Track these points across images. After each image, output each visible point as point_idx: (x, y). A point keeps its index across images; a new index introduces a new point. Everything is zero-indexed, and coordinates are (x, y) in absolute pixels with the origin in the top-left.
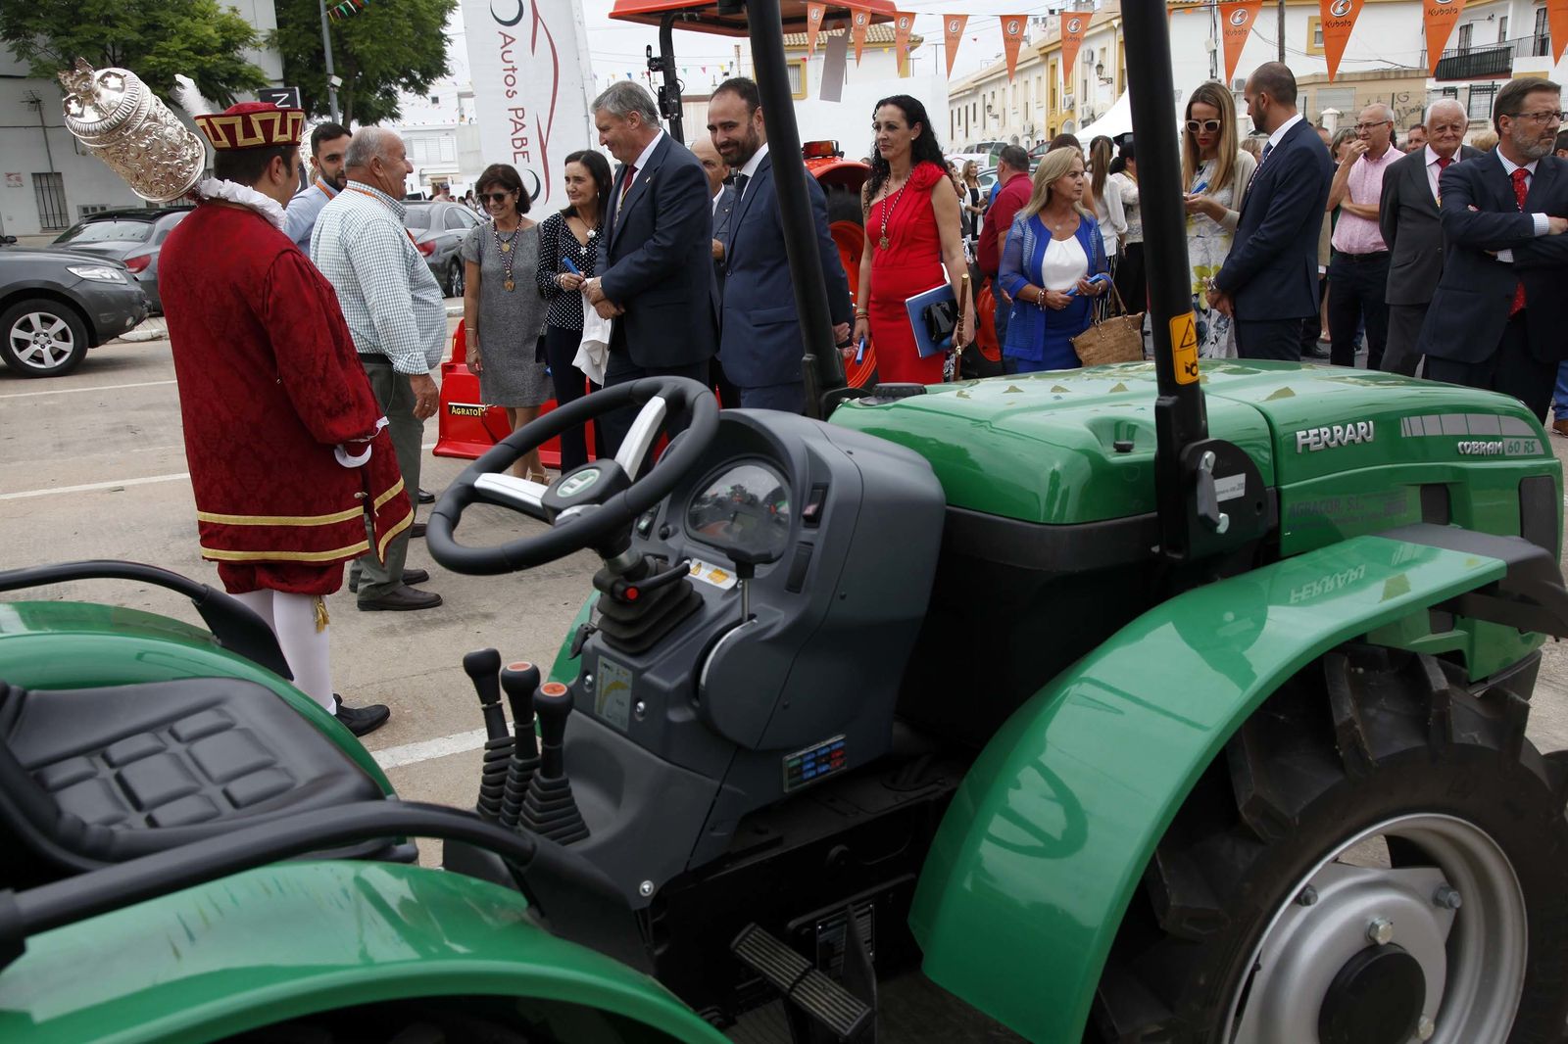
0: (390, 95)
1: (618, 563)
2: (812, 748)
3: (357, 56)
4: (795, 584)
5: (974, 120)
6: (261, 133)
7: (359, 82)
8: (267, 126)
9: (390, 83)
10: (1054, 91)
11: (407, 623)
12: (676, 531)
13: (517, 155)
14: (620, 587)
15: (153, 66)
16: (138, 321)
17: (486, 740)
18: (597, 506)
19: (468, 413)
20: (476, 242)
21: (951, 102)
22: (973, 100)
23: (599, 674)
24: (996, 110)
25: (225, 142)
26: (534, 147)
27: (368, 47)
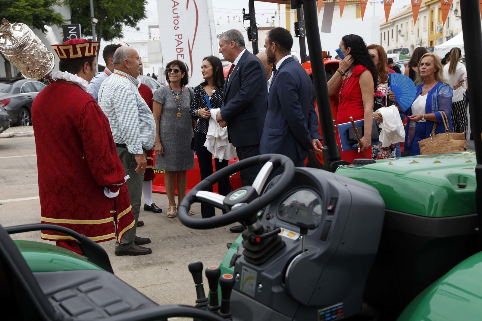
0: (119, 27)
1: (252, 228)
2: (329, 308)
3: (105, 9)
4: (324, 237)
5: (392, 37)
6: (80, 52)
7: (105, 21)
8: (83, 49)
9: (119, 21)
10: (432, 23)
11: (135, 265)
12: (273, 217)
13: (178, 56)
14: (253, 237)
15: (13, 13)
16: (5, 129)
17: (196, 299)
18: (246, 204)
19: (159, 172)
20: (163, 95)
21: (381, 29)
22: (392, 28)
23: (242, 273)
24: (403, 33)
25: (65, 56)
26: (186, 52)
27: (110, 5)
